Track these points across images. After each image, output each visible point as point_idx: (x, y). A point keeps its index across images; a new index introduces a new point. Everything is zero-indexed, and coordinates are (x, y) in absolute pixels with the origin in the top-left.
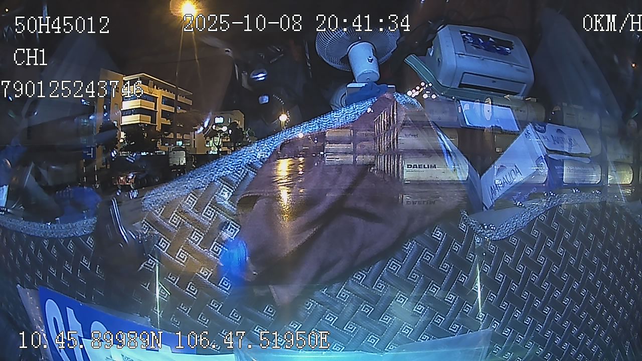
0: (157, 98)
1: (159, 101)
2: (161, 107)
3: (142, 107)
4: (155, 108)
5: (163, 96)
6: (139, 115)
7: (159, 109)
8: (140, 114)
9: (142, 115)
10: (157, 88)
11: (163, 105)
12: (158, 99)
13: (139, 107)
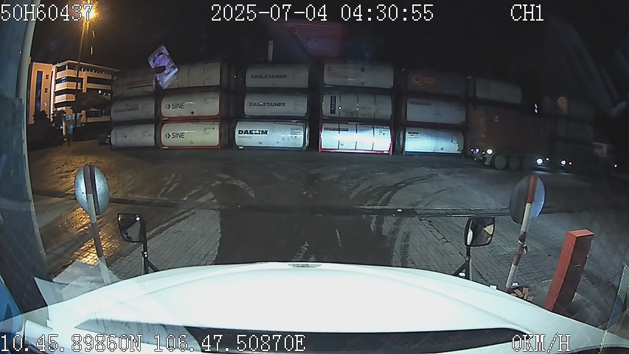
0: (83, 78)
1: (85, 81)
2: (86, 86)
3: (69, 88)
4: (82, 87)
5: (88, 77)
6: (65, 95)
7: (85, 88)
8: (67, 93)
9: (68, 95)
10: (84, 71)
11: (88, 84)
12: (84, 80)
13: (66, 88)
